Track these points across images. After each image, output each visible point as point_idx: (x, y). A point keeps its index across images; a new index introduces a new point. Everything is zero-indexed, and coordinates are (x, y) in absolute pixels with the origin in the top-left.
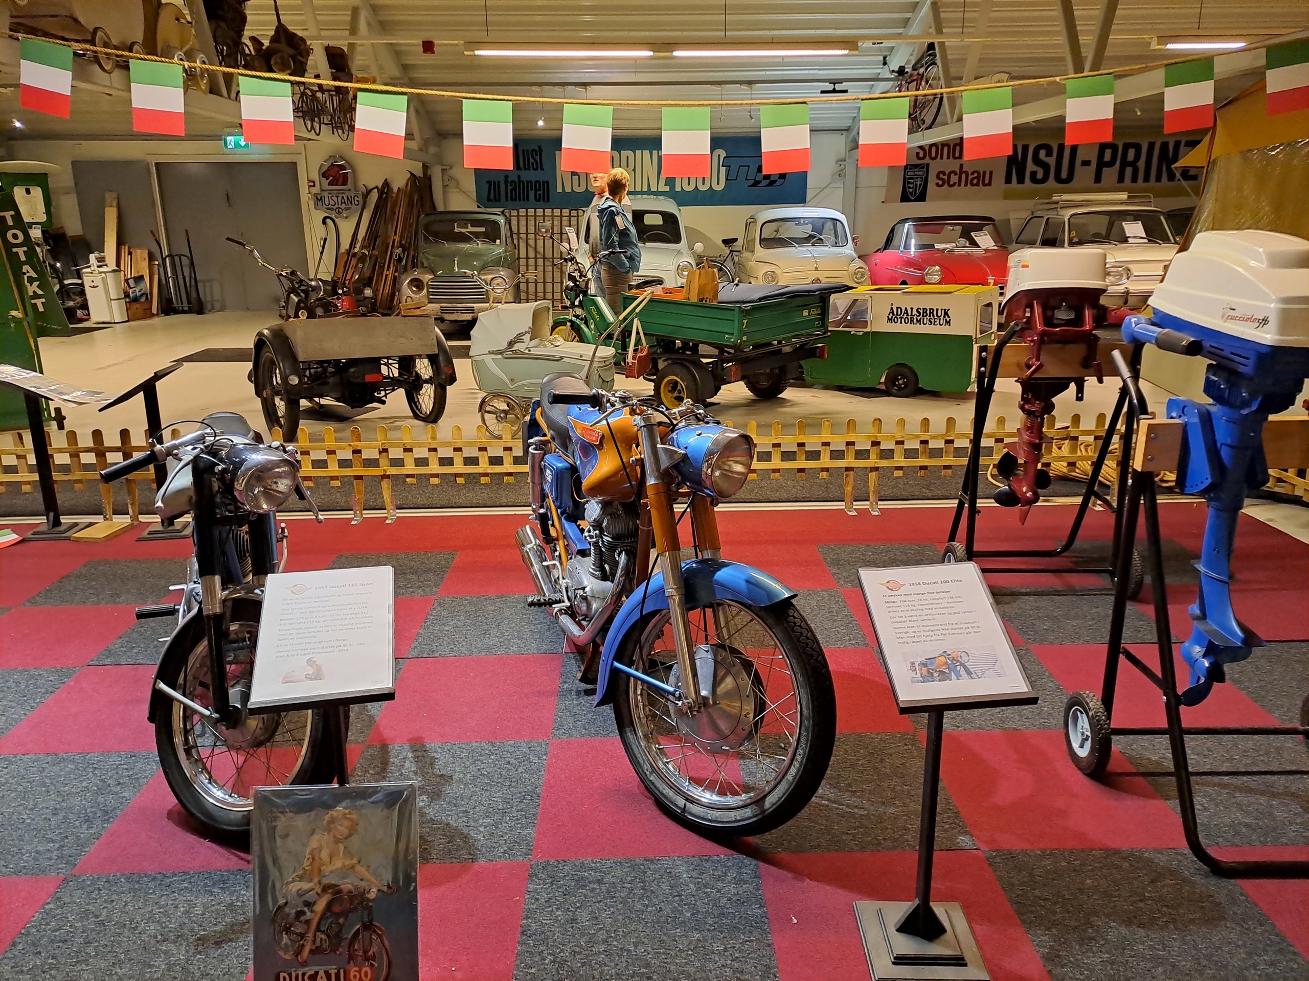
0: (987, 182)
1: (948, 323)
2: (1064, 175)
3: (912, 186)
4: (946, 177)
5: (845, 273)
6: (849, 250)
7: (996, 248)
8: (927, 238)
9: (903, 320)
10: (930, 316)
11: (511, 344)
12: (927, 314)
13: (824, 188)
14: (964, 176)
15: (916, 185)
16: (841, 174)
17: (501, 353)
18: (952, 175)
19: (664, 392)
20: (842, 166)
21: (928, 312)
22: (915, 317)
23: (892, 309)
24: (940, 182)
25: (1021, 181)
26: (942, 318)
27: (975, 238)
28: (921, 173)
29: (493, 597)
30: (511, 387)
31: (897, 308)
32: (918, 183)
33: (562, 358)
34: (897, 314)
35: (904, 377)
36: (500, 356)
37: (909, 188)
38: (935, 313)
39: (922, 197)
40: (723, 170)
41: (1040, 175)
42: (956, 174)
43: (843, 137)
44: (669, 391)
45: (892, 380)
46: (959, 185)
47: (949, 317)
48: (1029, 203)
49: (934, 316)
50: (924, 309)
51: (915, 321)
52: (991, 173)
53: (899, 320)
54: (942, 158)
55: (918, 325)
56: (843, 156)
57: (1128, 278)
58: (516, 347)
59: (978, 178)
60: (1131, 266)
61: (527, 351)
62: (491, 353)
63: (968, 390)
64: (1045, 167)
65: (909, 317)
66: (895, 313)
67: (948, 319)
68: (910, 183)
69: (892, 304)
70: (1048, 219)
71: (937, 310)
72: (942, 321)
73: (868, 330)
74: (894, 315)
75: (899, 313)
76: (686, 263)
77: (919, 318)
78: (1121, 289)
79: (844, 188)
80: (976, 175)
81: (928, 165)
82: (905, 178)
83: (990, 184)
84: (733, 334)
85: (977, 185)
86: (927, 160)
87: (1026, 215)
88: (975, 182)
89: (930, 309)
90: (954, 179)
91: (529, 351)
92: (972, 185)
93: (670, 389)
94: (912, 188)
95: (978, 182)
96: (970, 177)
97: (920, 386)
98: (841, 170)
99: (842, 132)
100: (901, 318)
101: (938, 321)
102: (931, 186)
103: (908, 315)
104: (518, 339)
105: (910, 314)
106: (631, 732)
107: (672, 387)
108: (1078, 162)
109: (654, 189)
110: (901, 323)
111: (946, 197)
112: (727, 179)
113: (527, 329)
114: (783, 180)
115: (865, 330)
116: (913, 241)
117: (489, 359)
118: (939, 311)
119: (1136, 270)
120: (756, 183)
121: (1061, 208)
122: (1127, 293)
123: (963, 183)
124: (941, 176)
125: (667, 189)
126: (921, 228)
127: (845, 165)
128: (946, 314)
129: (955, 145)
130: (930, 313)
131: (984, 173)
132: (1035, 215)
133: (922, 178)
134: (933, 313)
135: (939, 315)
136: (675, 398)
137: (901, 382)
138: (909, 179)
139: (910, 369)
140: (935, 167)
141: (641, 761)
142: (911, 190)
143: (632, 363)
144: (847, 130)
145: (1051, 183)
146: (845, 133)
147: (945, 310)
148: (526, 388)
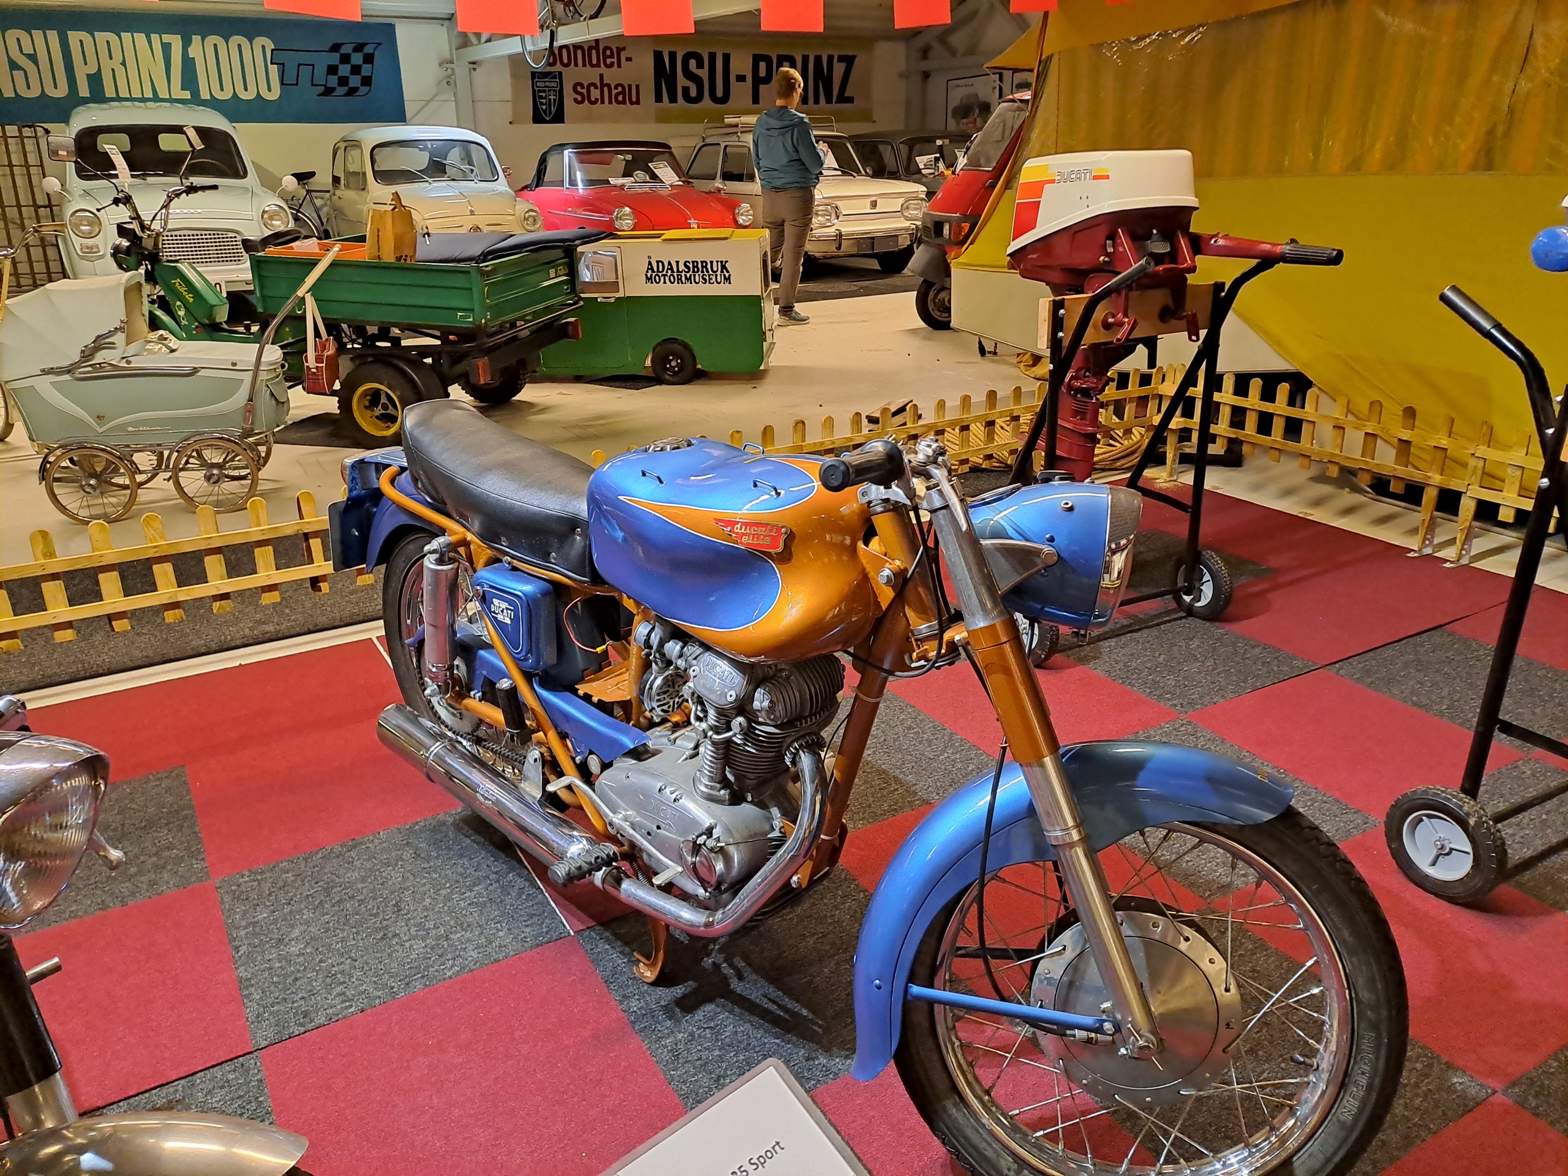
0: (634, 99)
1: (728, 279)
2: (719, 93)
3: (544, 101)
4: (584, 91)
5: (511, 218)
6: (502, 185)
7: (681, 183)
8: (597, 172)
9: (667, 279)
10: (702, 272)
11: (87, 354)
12: (698, 269)
13: (429, 101)
14: (606, 89)
15: (550, 100)
16: (449, 81)
17: (68, 372)
18: (592, 88)
19: (358, 408)
20: (449, 70)
21: (700, 266)
22: (683, 274)
23: (650, 263)
24: (579, 98)
25: (673, 99)
26: (719, 273)
27: (655, 170)
28: (553, 84)
29: (338, 849)
30: (100, 430)
31: (658, 262)
32: (552, 97)
33: (195, 370)
34: (658, 271)
35: (677, 356)
36: (67, 377)
37: (542, 103)
38: (709, 266)
39: (559, 118)
40: (274, 69)
41: (693, 93)
42: (596, 88)
43: (444, 29)
44: (366, 407)
45: (661, 361)
46: (603, 102)
47: (728, 272)
48: (698, 128)
49: (708, 272)
50: (693, 262)
51: (683, 279)
52: (637, 87)
53: (662, 278)
54: (576, 65)
55: (688, 284)
56: (447, 55)
57: (838, 217)
58: (100, 357)
59: (623, 92)
60: (839, 203)
61: (123, 364)
62: (45, 372)
63: (762, 368)
64: (698, 81)
65: (675, 274)
66: (656, 270)
67: (727, 275)
68: (541, 97)
69: (649, 257)
70: (726, 147)
71: (712, 262)
72: (719, 277)
73: (621, 294)
74: (654, 273)
75: (661, 270)
76: (274, 208)
77: (688, 275)
78: (832, 231)
79: (456, 101)
80: (620, 89)
81: (560, 73)
82: (534, 91)
83: (638, 102)
84: (472, 310)
85: (623, 102)
86: (558, 67)
87: (695, 142)
88: (620, 98)
89: (702, 262)
90: (595, 94)
91: (128, 362)
92: (618, 102)
93: (367, 403)
94: (545, 104)
95: (624, 98)
96: (614, 92)
97: (699, 366)
98: (449, 77)
99: (441, 22)
100: (664, 276)
101: (714, 278)
102: (568, 102)
103: (673, 271)
104: (100, 343)
105: (675, 270)
106: (955, 1105)
107: (370, 401)
108: (733, 78)
109: (163, 94)
110: (665, 282)
111: (589, 118)
112: (282, 84)
113: (118, 325)
114: (368, 88)
115: (617, 295)
116: (579, 176)
117: (44, 385)
118: (715, 264)
119: (845, 208)
120: (328, 91)
121: (741, 132)
122: (840, 235)
123: (606, 100)
124: (579, 89)
125: (187, 95)
126: (585, 157)
127: (453, 69)
128: (724, 267)
129: (590, 48)
130: (703, 267)
131: (630, 86)
132: (708, 141)
133: (555, 91)
134: (706, 267)
135: (715, 269)
136: (377, 417)
137: (673, 364)
138: (540, 91)
139: (686, 346)
140: (572, 75)
141: (989, 1153)
142: (544, 107)
143: (317, 368)
144: (449, 19)
145: (707, 102)
146: (447, 23)
147: (722, 262)
148: (130, 429)
